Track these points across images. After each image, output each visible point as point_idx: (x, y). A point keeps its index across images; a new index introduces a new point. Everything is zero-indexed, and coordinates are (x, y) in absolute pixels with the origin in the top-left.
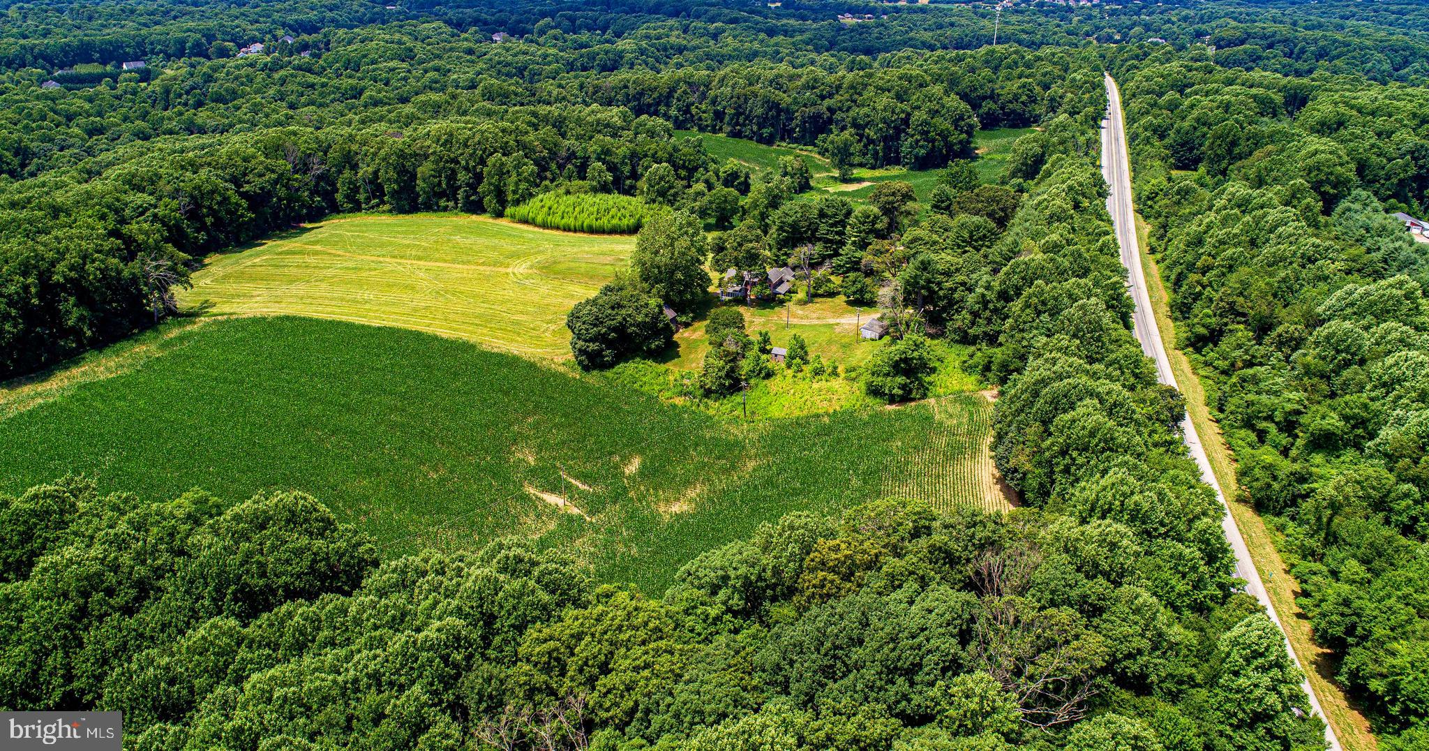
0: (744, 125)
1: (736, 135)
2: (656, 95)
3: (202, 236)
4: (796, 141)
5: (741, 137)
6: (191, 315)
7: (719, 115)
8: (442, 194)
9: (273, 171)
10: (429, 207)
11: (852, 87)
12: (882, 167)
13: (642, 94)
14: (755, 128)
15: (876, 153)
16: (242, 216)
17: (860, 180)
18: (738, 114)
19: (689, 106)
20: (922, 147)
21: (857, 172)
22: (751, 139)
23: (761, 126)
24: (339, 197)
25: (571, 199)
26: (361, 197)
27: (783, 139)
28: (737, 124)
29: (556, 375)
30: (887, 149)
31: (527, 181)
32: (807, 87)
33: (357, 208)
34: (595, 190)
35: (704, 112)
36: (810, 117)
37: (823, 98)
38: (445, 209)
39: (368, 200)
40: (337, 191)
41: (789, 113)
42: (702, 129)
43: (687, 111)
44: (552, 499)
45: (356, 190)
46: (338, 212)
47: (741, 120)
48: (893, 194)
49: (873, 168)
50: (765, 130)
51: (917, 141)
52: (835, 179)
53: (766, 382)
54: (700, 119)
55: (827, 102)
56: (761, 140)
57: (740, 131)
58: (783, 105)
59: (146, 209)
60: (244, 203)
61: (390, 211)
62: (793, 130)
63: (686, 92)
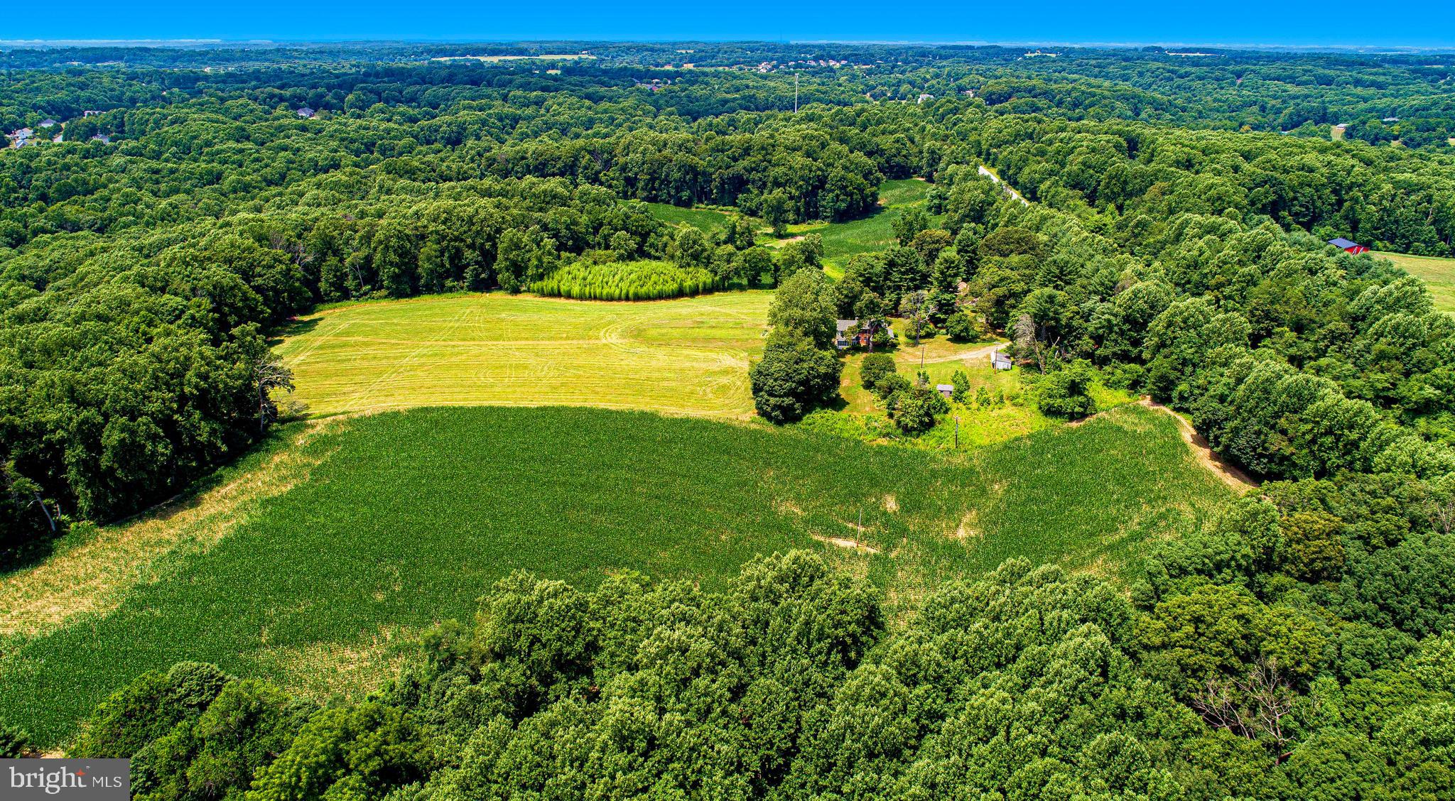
0: (660, 189)
1: (651, 199)
2: (559, 164)
4: (714, 202)
5: (657, 201)
7: (631, 182)
8: (447, 274)
10: (429, 290)
11: (762, 149)
12: (804, 221)
14: (673, 192)
17: (793, 235)
18: (653, 180)
20: (843, 201)
21: (791, 228)
22: (668, 202)
23: (678, 190)
26: (350, 283)
27: (701, 201)
28: (653, 188)
29: (751, 432)
30: (807, 204)
31: (551, 254)
33: (346, 295)
34: (621, 258)
36: (729, 179)
37: (735, 159)
38: (451, 290)
39: (359, 287)
41: (706, 175)
45: (344, 277)
46: (324, 302)
47: (657, 184)
49: (796, 223)
50: (683, 194)
51: (837, 196)
52: (771, 235)
53: (948, 416)
54: (610, 186)
55: (741, 164)
56: (679, 203)
57: (656, 196)
58: (699, 169)
61: (386, 297)
62: (711, 192)
63: (591, 161)
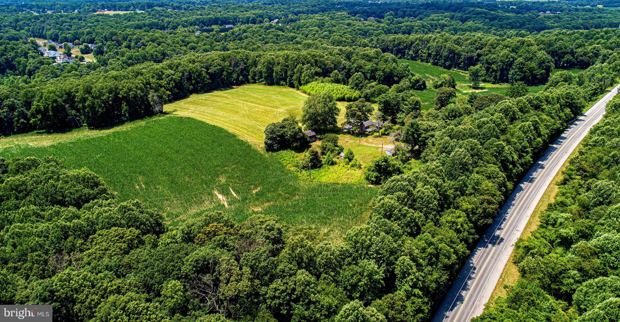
0: (439, 60)
1: (435, 64)
2: (405, 45)
3: (191, 87)
4: (460, 68)
5: (437, 65)
6: (166, 113)
7: (430, 55)
9: (220, 65)
10: (278, 84)
11: (491, 45)
12: (498, 83)
13: (399, 44)
14: (443, 61)
15: (496, 76)
16: (206, 81)
17: (482, 88)
18: (437, 55)
19: (418, 51)
20: (518, 75)
21: (482, 85)
22: (441, 66)
24: (250, 77)
25: (322, 84)
26: (257, 78)
27: (455, 67)
28: (436, 59)
29: (255, 151)
30: (502, 75)
31: (309, 76)
32: (471, 44)
33: (255, 82)
34: (333, 82)
35: (424, 53)
36: (468, 58)
37: (477, 49)
38: (282, 85)
39: (259, 79)
40: (249, 75)
41: (459, 55)
42: (422, 61)
43: (416, 52)
44: (220, 197)
45: (255, 75)
46: (248, 83)
47: (438, 58)
48: (444, 93)
49: (494, 83)
50: (447, 63)
51: (516, 72)
52: (470, 86)
53: (330, 167)
54: (422, 56)
55: (479, 51)
56: (445, 67)
57: (437, 63)
58: (457, 52)
59: (170, 76)
60: (208, 76)
61: (265, 84)
62: (460, 64)
63: (418, 44)
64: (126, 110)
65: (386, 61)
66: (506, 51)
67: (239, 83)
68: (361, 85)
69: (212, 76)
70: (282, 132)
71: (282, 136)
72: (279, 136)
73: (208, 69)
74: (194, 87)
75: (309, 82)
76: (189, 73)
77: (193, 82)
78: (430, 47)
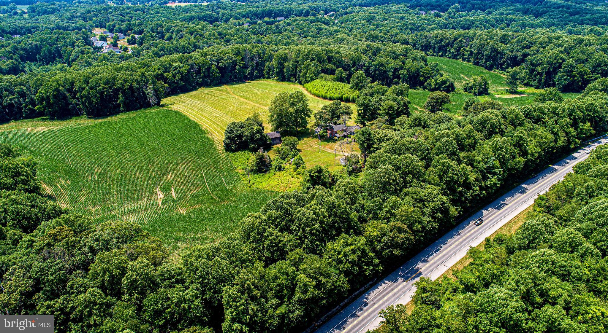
0: (480, 59)
1: (477, 64)
2: (447, 41)
3: (201, 80)
4: (502, 69)
5: (478, 65)
6: (163, 106)
7: (472, 53)
9: (231, 59)
10: (289, 80)
11: (541, 43)
12: (542, 88)
13: (441, 40)
14: (484, 61)
15: (540, 80)
16: (214, 75)
17: (520, 93)
18: (478, 53)
19: (460, 48)
20: (565, 79)
21: (521, 89)
22: (483, 66)
23: (487, 61)
24: (264, 72)
25: (325, 82)
27: (497, 68)
28: (477, 58)
30: (548, 78)
31: (314, 73)
32: (519, 42)
35: (467, 51)
36: (511, 58)
37: (524, 48)
38: (292, 81)
39: (272, 75)
40: (264, 70)
41: (502, 54)
42: (464, 60)
43: (458, 50)
45: (269, 70)
46: (264, 78)
47: (479, 57)
49: (537, 88)
50: (488, 63)
51: (563, 76)
52: (507, 90)
54: (463, 54)
55: (526, 51)
56: (486, 68)
57: (478, 62)
58: (499, 50)
59: (177, 68)
60: (217, 70)
61: (278, 80)
62: (501, 65)
63: (461, 41)
64: (122, 101)
65: (414, 59)
66: (556, 51)
67: (253, 78)
68: (361, 84)
69: (222, 70)
70: (240, 132)
71: (240, 136)
72: (237, 136)
73: (218, 63)
74: (203, 80)
75: (314, 80)
76: (199, 66)
77: (202, 75)
78: (472, 44)
